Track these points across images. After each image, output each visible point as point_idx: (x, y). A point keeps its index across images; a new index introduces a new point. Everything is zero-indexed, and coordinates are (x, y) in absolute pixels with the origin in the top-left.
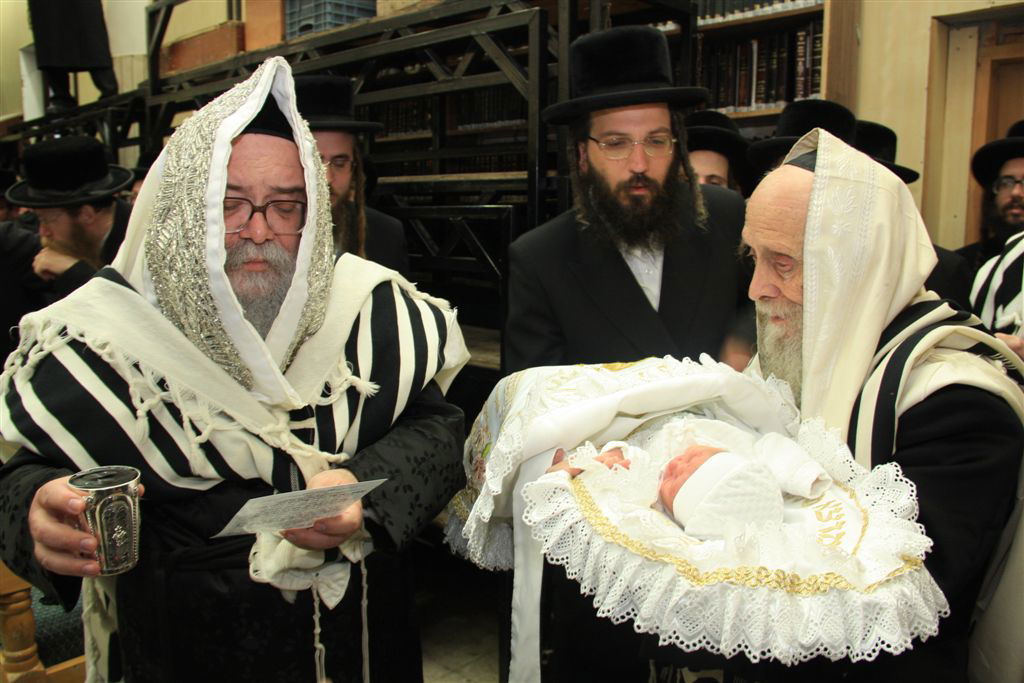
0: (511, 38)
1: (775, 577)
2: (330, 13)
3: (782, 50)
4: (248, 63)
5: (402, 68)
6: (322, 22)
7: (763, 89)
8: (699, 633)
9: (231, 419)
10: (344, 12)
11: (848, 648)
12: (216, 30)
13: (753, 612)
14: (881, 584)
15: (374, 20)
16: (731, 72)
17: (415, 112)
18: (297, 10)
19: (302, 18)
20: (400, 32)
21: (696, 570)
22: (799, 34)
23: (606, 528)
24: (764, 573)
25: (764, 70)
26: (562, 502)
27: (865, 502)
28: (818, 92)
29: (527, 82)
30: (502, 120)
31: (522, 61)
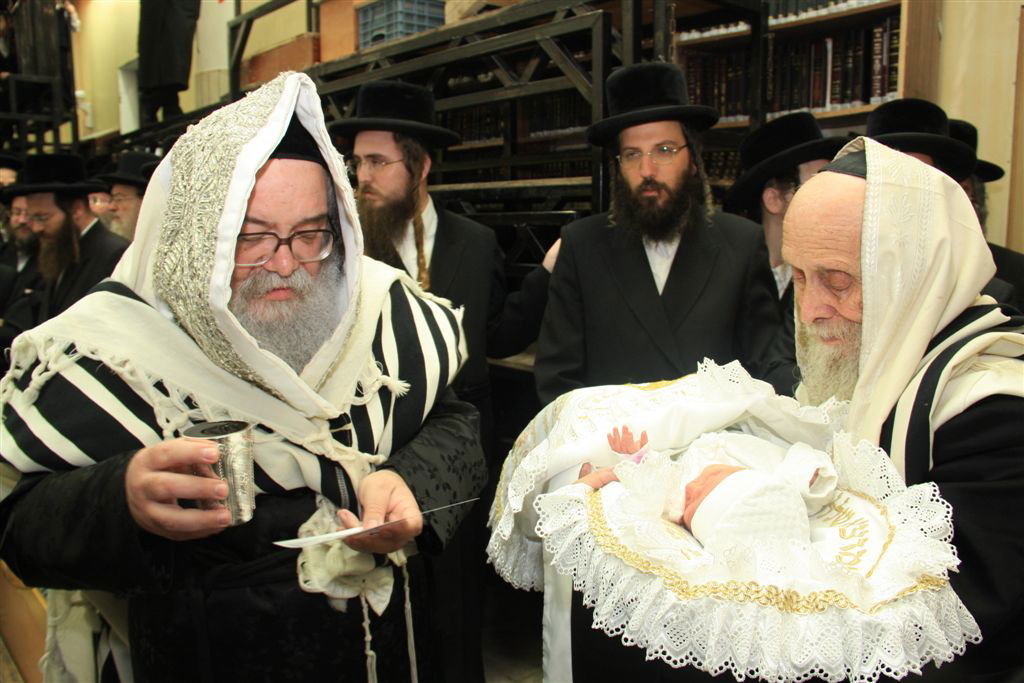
0: (575, 42)
1: (766, 594)
2: (401, 23)
3: (859, 48)
4: (322, 73)
5: (475, 76)
6: (394, 31)
7: (838, 89)
8: (686, 649)
9: (269, 431)
10: (415, 21)
11: (849, 670)
12: (292, 42)
13: (740, 629)
14: (886, 603)
15: (442, 28)
16: (804, 72)
17: (488, 120)
18: (370, 20)
19: (375, 27)
20: (468, 39)
21: (686, 582)
22: (876, 30)
23: (608, 539)
24: (754, 588)
25: (839, 69)
26: (573, 514)
27: (895, 519)
28: (895, 90)
29: (590, 86)
30: (574, 126)
31: (586, 66)
